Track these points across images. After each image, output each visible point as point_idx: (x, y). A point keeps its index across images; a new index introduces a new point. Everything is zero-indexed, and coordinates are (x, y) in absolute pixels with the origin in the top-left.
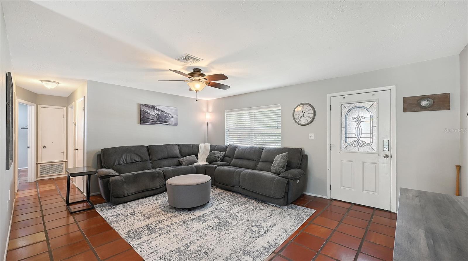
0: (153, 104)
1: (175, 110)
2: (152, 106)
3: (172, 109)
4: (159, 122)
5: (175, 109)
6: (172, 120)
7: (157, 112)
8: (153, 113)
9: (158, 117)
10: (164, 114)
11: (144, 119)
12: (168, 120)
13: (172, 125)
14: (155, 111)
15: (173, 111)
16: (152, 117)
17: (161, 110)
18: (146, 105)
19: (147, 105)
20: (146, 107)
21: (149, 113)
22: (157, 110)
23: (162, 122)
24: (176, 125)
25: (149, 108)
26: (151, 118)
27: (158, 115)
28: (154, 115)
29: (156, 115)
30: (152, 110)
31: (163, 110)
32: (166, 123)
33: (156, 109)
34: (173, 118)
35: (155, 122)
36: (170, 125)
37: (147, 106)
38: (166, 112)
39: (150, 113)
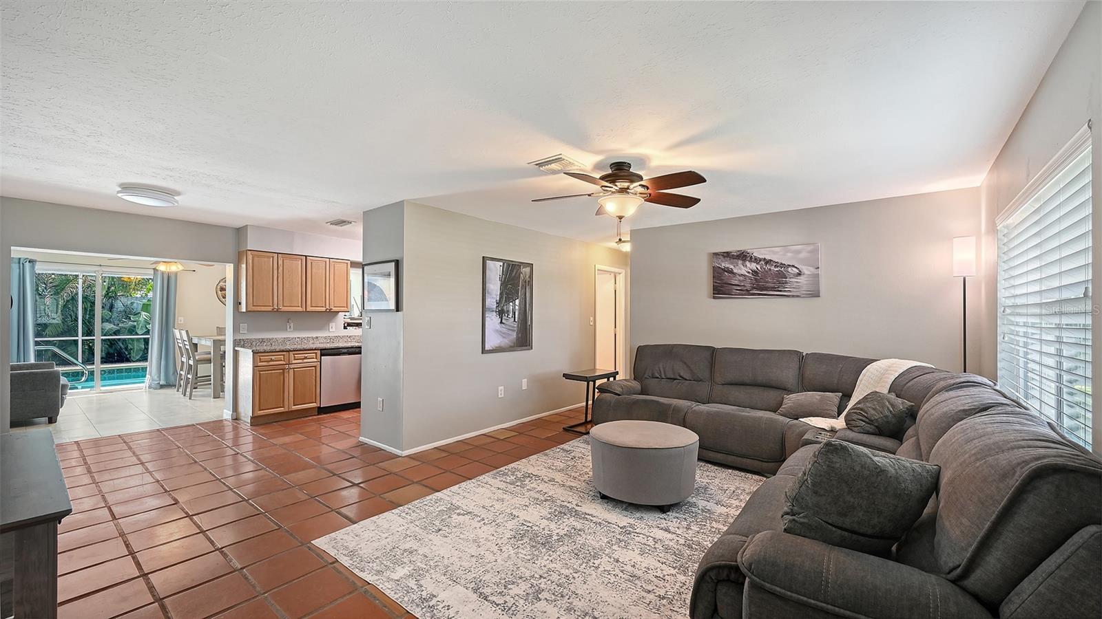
0: (742, 248)
1: (810, 252)
2: (739, 253)
3: (798, 252)
4: (757, 289)
5: (810, 248)
6: (797, 282)
7: (754, 266)
8: (743, 269)
9: (756, 279)
10: (773, 268)
11: (722, 287)
12: (786, 283)
13: (798, 296)
14: (748, 264)
15: (802, 255)
16: (739, 280)
17: (765, 259)
18: (725, 254)
19: (727, 252)
20: (724, 257)
21: (731, 272)
22: (753, 260)
23: (766, 289)
24: (815, 294)
25: (732, 260)
26: (736, 282)
27: (755, 273)
28: (744, 275)
29: (749, 272)
30: (740, 262)
31: (768, 258)
32: (780, 291)
33: (749, 259)
34: (802, 277)
35: (748, 293)
36: (793, 296)
37: (727, 255)
38: (780, 261)
39: (735, 271)
